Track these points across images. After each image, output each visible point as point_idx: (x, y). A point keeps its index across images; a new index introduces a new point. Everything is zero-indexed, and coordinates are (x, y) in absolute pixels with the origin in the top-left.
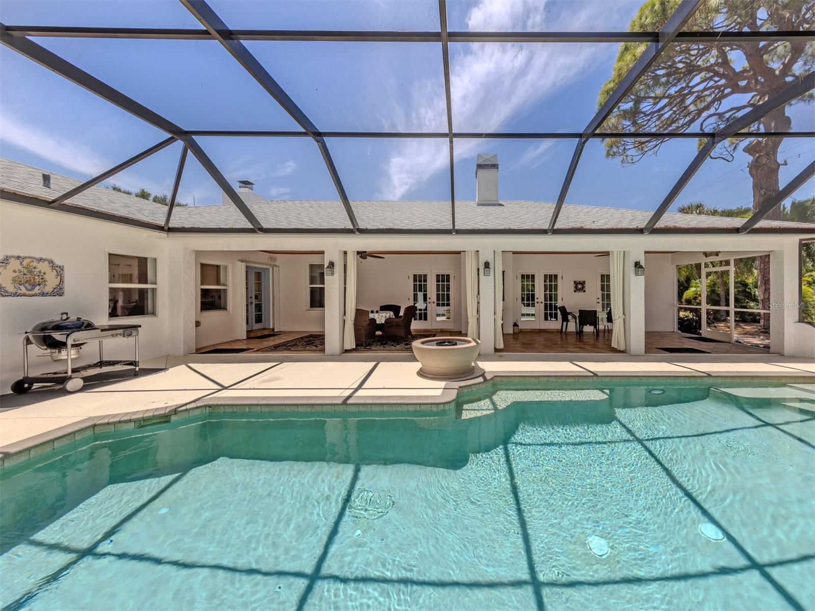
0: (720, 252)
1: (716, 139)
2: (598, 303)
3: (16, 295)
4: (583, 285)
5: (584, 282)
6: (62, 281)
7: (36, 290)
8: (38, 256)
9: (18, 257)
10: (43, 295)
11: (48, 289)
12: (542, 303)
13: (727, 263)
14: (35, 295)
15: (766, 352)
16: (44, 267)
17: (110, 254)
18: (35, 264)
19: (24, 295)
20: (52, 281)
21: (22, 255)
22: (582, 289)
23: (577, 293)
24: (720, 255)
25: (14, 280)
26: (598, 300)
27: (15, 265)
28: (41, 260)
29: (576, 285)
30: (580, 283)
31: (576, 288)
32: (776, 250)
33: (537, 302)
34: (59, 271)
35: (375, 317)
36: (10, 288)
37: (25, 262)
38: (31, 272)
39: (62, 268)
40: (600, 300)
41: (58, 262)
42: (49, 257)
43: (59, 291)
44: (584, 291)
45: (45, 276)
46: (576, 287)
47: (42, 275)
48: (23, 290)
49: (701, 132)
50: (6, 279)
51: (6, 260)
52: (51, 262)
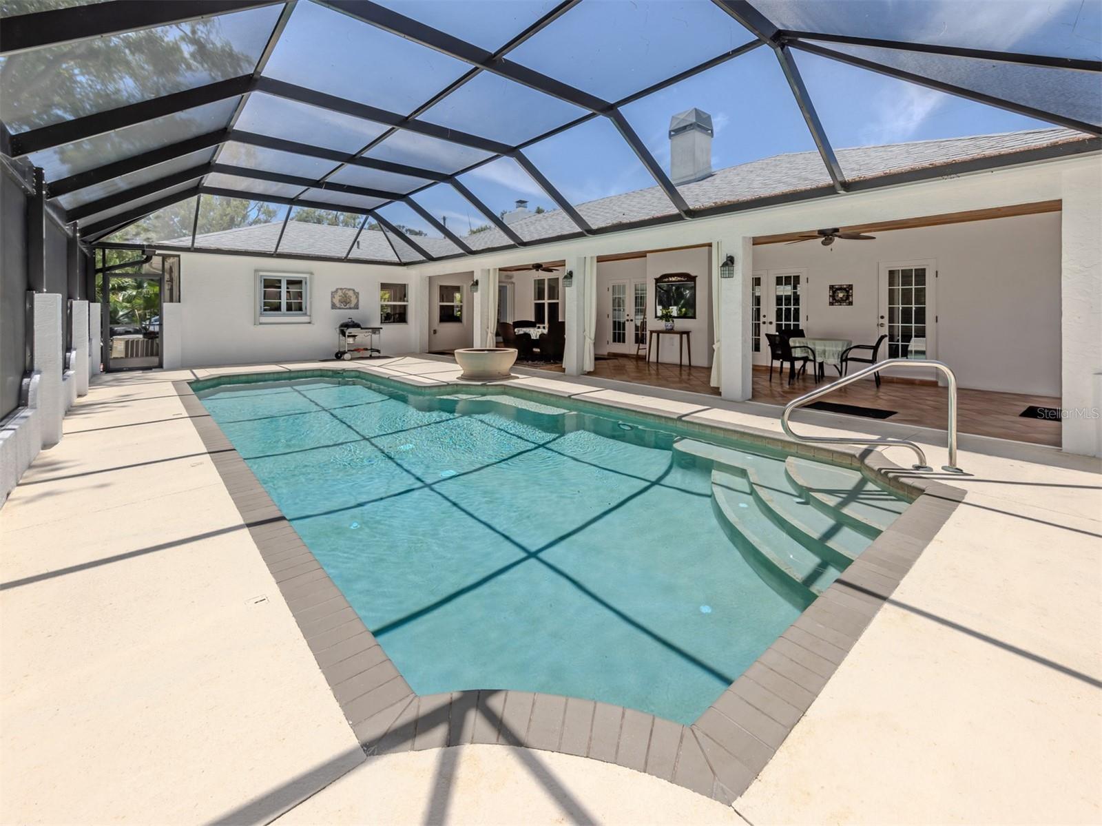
2: (882, 325)
3: (340, 308)
4: (848, 292)
5: (850, 287)
6: (358, 301)
7: (348, 306)
8: (349, 288)
9: (341, 289)
10: (350, 308)
11: (352, 306)
12: (771, 323)
14: (345, 309)
16: (351, 293)
17: (382, 284)
18: (347, 292)
20: (354, 301)
21: (342, 287)
22: (847, 300)
23: (837, 308)
25: (340, 301)
26: (881, 321)
27: (340, 293)
28: (349, 289)
29: (834, 292)
30: (841, 289)
31: (834, 299)
33: (764, 323)
34: (357, 295)
35: (530, 333)
36: (338, 305)
37: (343, 292)
38: (346, 296)
39: (358, 293)
40: (886, 321)
41: (356, 291)
42: (353, 288)
43: (356, 307)
44: (851, 303)
45: (351, 299)
46: (833, 296)
47: (349, 297)
48: (343, 306)
50: (336, 301)
51: (337, 291)
52: (354, 290)
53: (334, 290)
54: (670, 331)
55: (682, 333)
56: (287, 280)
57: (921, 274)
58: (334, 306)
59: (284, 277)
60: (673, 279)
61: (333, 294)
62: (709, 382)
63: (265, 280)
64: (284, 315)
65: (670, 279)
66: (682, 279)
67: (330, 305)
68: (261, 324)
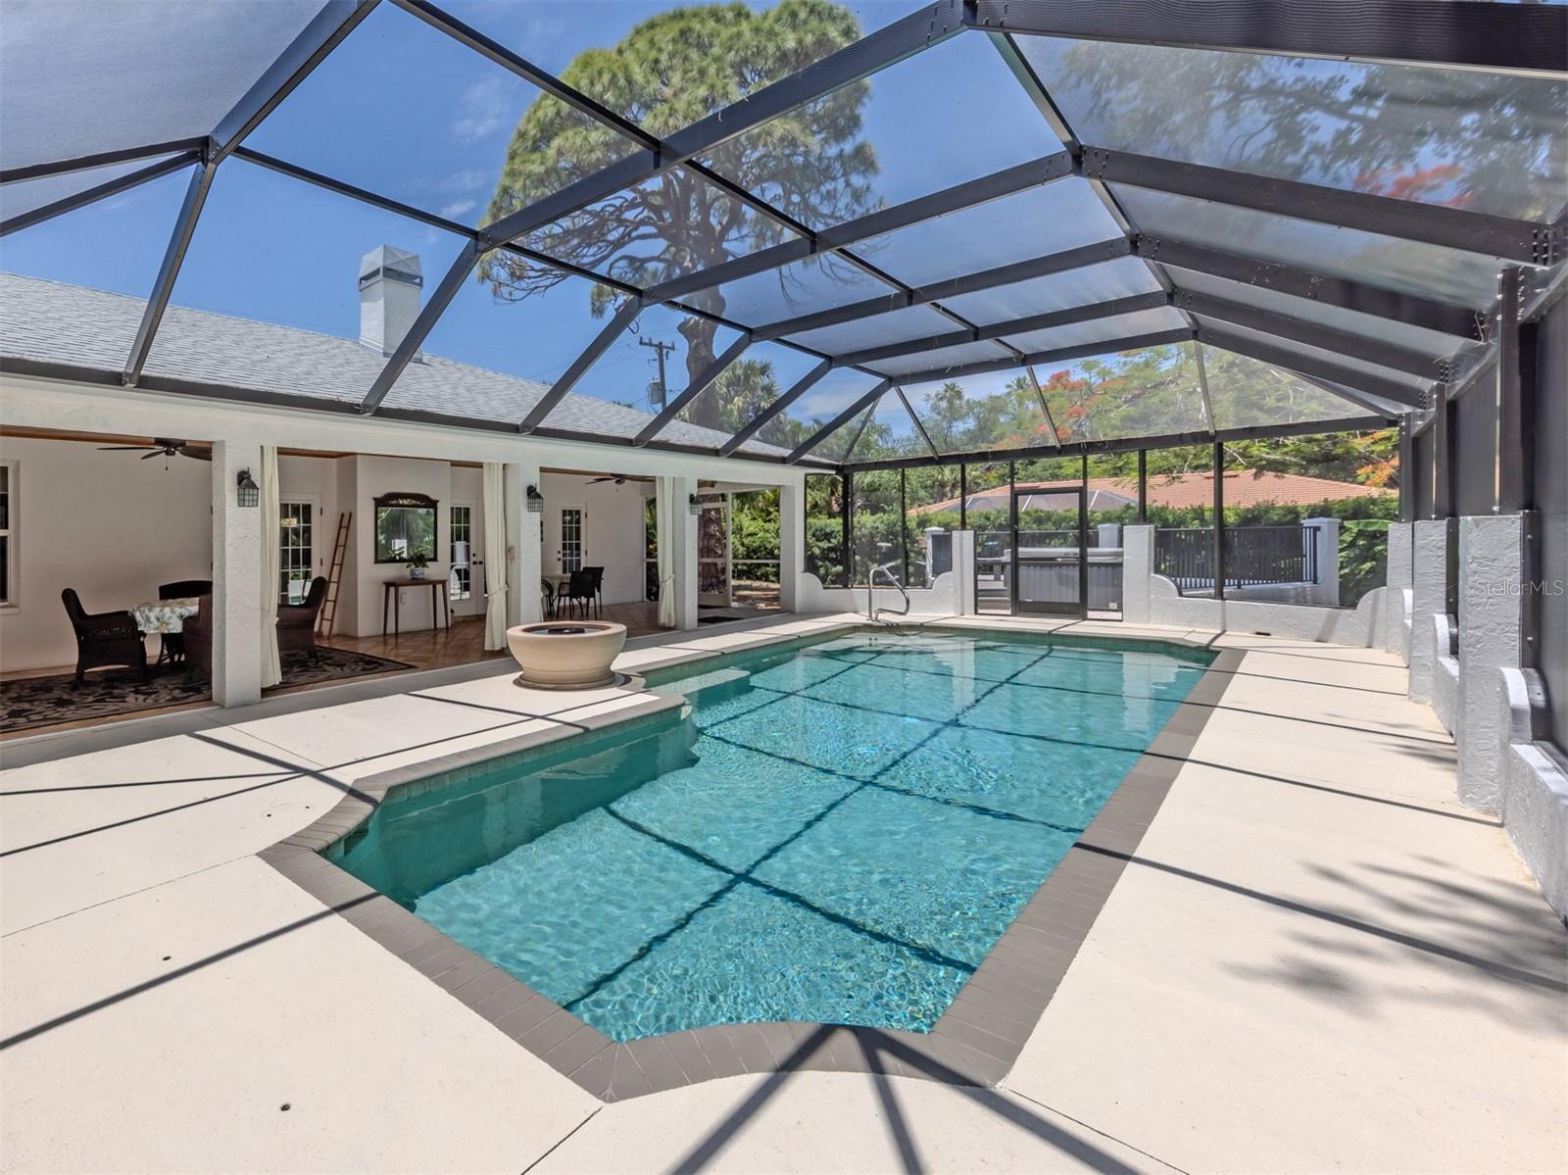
0: (716, 482)
1: (645, 301)
2: (559, 559)
13: (724, 497)
15: (787, 611)
24: (716, 486)
26: (559, 556)
32: (786, 484)
40: (561, 555)
49: (607, 276)
54: (416, 581)
55: (434, 583)
57: (578, 512)
60: (406, 502)
62: (484, 647)
65: (401, 502)
66: (418, 503)
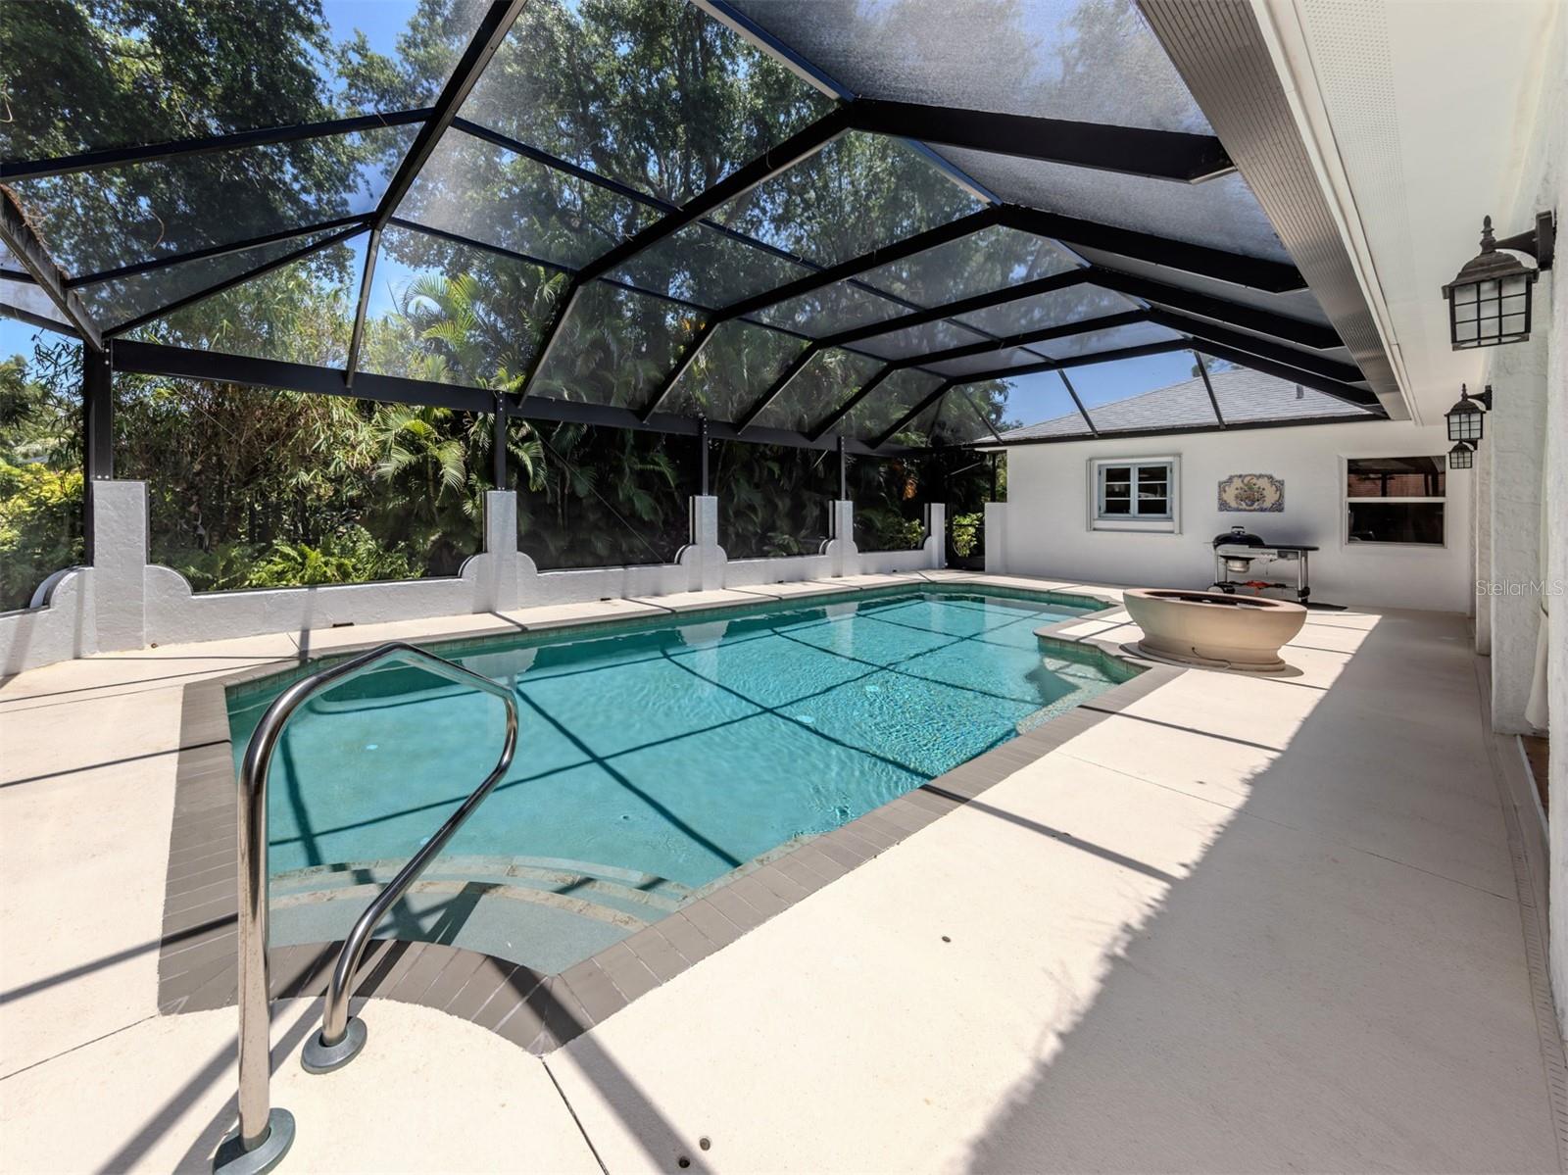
3: (1238, 510)
6: (1281, 496)
7: (1256, 506)
8: (1258, 473)
9: (1240, 476)
10: (1262, 510)
11: (1268, 504)
14: (1254, 510)
16: (1263, 483)
17: (1349, 460)
18: (1255, 481)
19: (1245, 510)
20: (1271, 497)
21: (1243, 473)
25: (1237, 497)
27: (1237, 483)
28: (1260, 476)
34: (1279, 485)
36: (1233, 504)
37: (1246, 481)
38: (1251, 489)
39: (1282, 483)
41: (1277, 477)
42: (1268, 473)
43: (1278, 507)
45: (1265, 493)
47: (1261, 491)
48: (1244, 506)
50: (1230, 496)
51: (1230, 479)
52: (1270, 477)
53: (1225, 478)
56: (1140, 469)
58: (1224, 506)
59: (1134, 463)
61: (1222, 487)
63: (1108, 471)
64: (1135, 518)
67: (1215, 504)
68: (1095, 529)
